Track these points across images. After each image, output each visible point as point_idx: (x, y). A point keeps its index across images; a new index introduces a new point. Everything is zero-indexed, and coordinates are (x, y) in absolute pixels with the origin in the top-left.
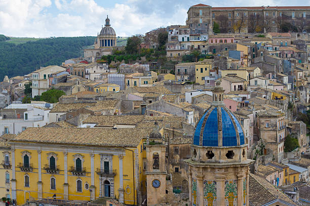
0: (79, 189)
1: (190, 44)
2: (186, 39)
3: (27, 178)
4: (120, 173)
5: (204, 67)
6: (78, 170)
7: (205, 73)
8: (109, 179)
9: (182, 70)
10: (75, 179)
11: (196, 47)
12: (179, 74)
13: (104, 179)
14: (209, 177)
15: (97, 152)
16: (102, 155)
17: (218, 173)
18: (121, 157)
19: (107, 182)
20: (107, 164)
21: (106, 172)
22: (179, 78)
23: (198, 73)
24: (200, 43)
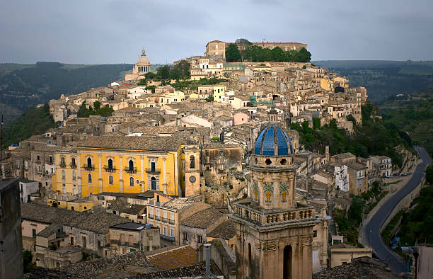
0: (132, 184)
1: (209, 71)
2: (205, 67)
3: (90, 176)
4: (164, 172)
5: (220, 88)
6: (131, 169)
7: (222, 93)
8: (155, 176)
9: (203, 91)
10: (128, 176)
11: (213, 73)
12: (201, 93)
13: (152, 176)
14: (268, 179)
15: (145, 155)
16: (150, 157)
17: (275, 176)
18: (164, 159)
19: (153, 178)
20: (153, 165)
21: (153, 170)
22: (201, 96)
23: (216, 93)
24: (216, 70)
